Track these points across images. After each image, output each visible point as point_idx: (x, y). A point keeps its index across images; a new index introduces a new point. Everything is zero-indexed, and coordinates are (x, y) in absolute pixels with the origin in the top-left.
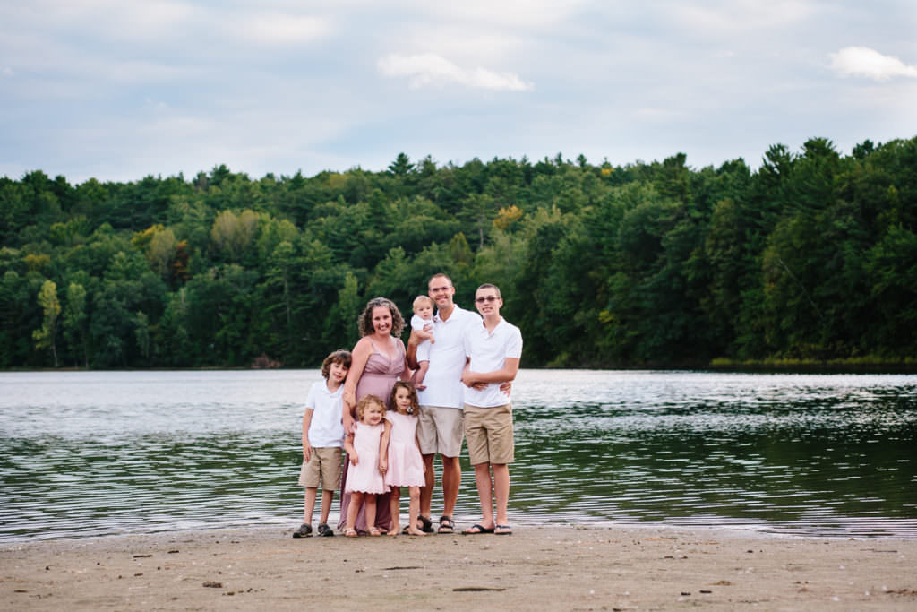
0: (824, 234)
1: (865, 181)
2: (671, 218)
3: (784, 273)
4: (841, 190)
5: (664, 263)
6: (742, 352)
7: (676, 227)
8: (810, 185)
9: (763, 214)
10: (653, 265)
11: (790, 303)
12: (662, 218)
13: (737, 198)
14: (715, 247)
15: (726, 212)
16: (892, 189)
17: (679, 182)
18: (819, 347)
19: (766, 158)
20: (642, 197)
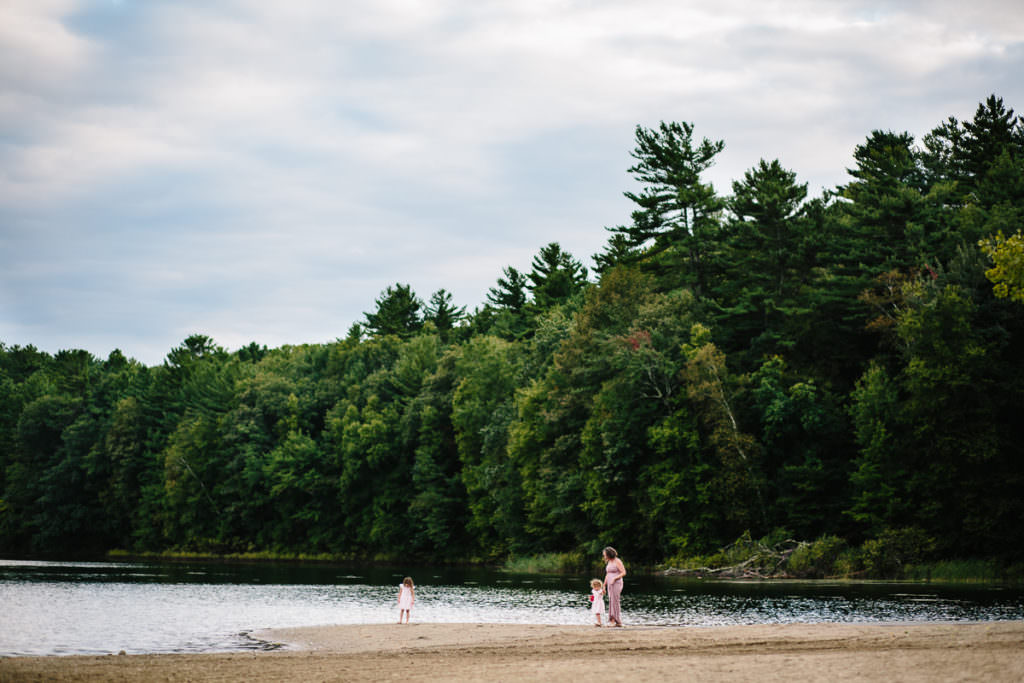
0: (226, 437)
1: (266, 389)
2: (71, 412)
3: (186, 471)
4: (243, 395)
5: (64, 455)
6: (139, 544)
7: (76, 421)
8: (213, 389)
9: (164, 413)
10: (51, 457)
11: (191, 500)
12: (62, 412)
13: (139, 397)
14: (116, 443)
15: (128, 410)
16: (293, 397)
17: (80, 378)
18: (217, 541)
19: (168, 360)
20: (40, 391)
